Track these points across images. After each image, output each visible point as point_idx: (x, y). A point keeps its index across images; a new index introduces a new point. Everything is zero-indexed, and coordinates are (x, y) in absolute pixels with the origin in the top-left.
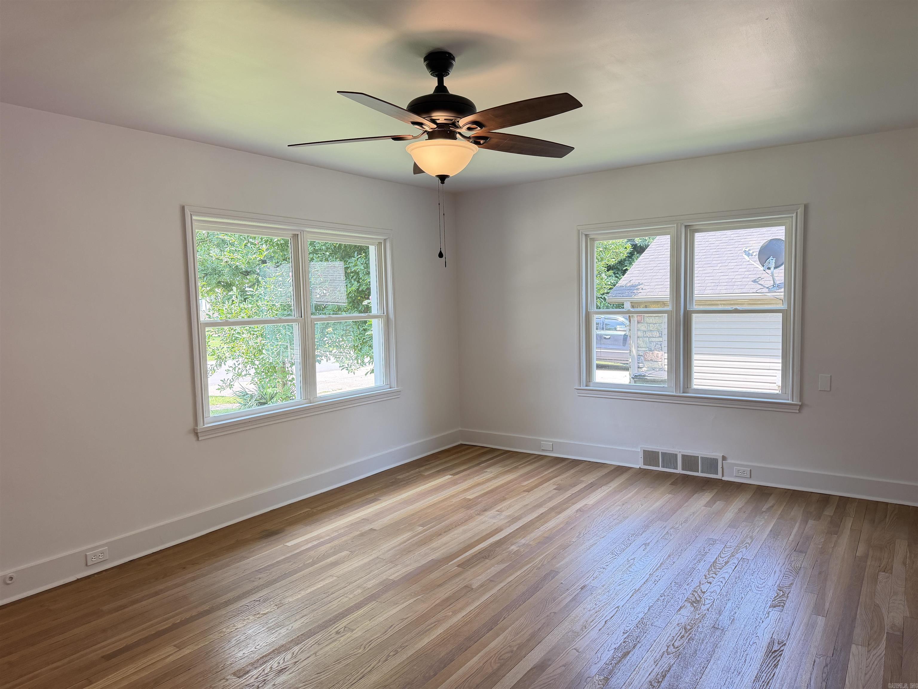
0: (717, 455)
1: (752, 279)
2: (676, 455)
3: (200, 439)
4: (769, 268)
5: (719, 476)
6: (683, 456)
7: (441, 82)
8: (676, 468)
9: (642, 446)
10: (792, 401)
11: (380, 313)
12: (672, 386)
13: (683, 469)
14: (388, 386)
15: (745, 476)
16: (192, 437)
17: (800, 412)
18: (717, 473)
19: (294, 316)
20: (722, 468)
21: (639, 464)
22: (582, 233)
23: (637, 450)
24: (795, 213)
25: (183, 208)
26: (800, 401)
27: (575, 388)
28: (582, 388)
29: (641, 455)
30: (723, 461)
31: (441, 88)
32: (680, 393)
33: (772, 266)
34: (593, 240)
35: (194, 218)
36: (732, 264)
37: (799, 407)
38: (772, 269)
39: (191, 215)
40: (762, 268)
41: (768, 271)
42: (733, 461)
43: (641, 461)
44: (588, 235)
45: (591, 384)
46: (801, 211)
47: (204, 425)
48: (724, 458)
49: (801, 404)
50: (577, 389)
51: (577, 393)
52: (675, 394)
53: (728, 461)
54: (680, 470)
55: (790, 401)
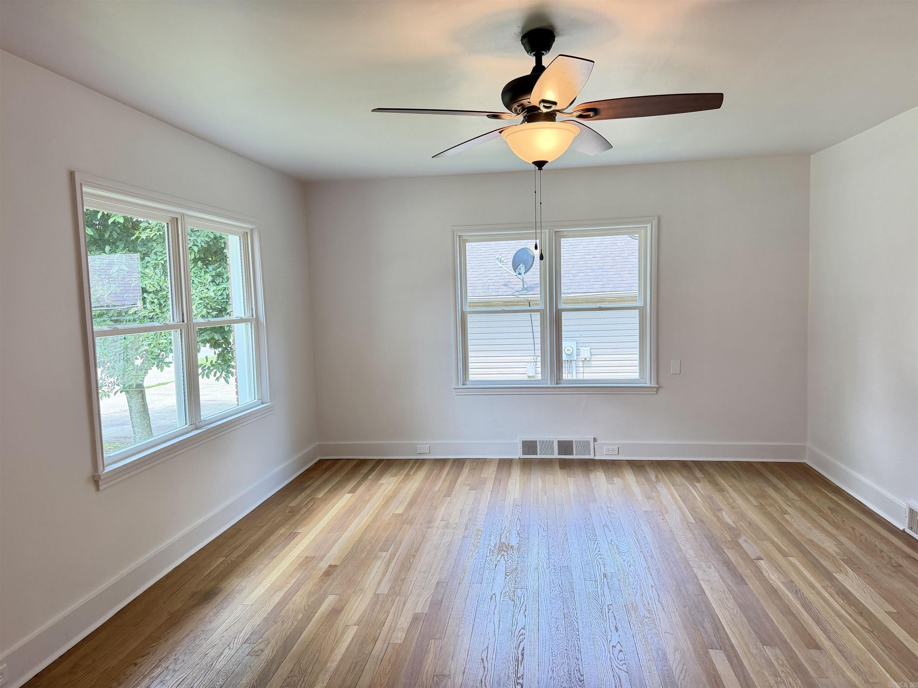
0: (589, 437)
1: (504, 283)
2: (553, 441)
3: (101, 488)
4: (520, 274)
5: (591, 457)
6: (559, 442)
7: (539, 61)
8: (552, 453)
9: (520, 437)
10: (651, 384)
11: (248, 316)
12: (546, 378)
13: (559, 454)
14: (260, 402)
15: (615, 453)
16: (91, 487)
17: (657, 393)
18: (589, 454)
19: (173, 320)
20: (594, 448)
21: (518, 454)
22: (456, 234)
23: (516, 442)
24: (650, 224)
25: (72, 175)
26: (657, 384)
27: (453, 387)
28: (460, 386)
29: (520, 446)
30: (595, 443)
32: (554, 384)
33: (523, 270)
34: (465, 241)
35: (85, 189)
36: (481, 270)
37: (656, 389)
38: (523, 274)
39: (81, 185)
40: (514, 274)
41: (519, 276)
42: (602, 442)
43: (520, 451)
44: (461, 236)
45: (468, 382)
46: (655, 222)
47: (104, 470)
48: (595, 440)
49: (658, 386)
50: (455, 389)
51: (455, 392)
52: (549, 385)
53: (599, 442)
54: (556, 455)
55: (648, 385)
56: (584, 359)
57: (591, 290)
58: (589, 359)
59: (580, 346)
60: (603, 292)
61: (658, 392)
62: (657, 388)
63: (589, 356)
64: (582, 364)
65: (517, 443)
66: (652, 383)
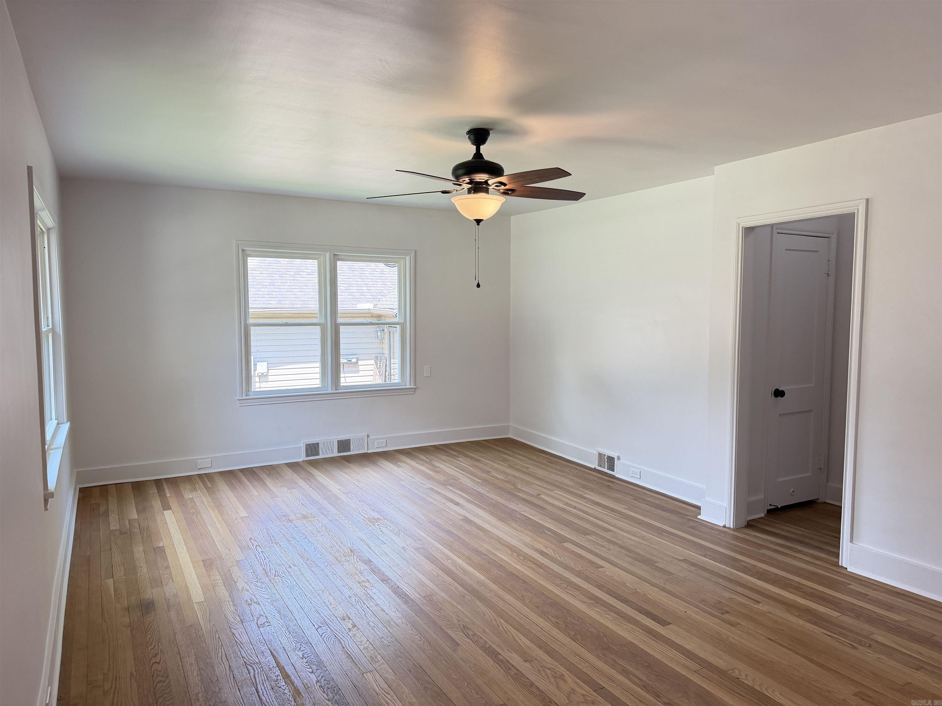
0: (364, 435)
2: (333, 442)
5: (365, 451)
6: (338, 442)
7: (478, 149)
8: (333, 452)
9: (304, 441)
13: (339, 452)
14: (56, 422)
15: (383, 446)
18: (364, 449)
20: (368, 444)
21: (302, 457)
22: (241, 248)
24: (409, 256)
27: (237, 399)
28: (244, 397)
29: (304, 449)
30: (368, 439)
31: (478, 155)
34: (247, 255)
42: (374, 437)
43: (304, 454)
44: (245, 250)
45: (251, 394)
46: (412, 255)
48: (368, 436)
49: (415, 387)
50: (239, 400)
51: (239, 403)
52: (330, 391)
53: (371, 437)
54: (336, 454)
55: (408, 387)
56: (261, 374)
57: (269, 306)
58: (266, 374)
59: (256, 361)
60: (281, 308)
61: (415, 392)
62: (415, 389)
63: (266, 371)
64: (259, 380)
65: (300, 447)
66: (411, 385)
